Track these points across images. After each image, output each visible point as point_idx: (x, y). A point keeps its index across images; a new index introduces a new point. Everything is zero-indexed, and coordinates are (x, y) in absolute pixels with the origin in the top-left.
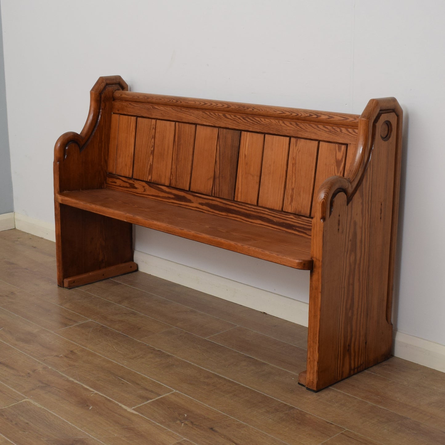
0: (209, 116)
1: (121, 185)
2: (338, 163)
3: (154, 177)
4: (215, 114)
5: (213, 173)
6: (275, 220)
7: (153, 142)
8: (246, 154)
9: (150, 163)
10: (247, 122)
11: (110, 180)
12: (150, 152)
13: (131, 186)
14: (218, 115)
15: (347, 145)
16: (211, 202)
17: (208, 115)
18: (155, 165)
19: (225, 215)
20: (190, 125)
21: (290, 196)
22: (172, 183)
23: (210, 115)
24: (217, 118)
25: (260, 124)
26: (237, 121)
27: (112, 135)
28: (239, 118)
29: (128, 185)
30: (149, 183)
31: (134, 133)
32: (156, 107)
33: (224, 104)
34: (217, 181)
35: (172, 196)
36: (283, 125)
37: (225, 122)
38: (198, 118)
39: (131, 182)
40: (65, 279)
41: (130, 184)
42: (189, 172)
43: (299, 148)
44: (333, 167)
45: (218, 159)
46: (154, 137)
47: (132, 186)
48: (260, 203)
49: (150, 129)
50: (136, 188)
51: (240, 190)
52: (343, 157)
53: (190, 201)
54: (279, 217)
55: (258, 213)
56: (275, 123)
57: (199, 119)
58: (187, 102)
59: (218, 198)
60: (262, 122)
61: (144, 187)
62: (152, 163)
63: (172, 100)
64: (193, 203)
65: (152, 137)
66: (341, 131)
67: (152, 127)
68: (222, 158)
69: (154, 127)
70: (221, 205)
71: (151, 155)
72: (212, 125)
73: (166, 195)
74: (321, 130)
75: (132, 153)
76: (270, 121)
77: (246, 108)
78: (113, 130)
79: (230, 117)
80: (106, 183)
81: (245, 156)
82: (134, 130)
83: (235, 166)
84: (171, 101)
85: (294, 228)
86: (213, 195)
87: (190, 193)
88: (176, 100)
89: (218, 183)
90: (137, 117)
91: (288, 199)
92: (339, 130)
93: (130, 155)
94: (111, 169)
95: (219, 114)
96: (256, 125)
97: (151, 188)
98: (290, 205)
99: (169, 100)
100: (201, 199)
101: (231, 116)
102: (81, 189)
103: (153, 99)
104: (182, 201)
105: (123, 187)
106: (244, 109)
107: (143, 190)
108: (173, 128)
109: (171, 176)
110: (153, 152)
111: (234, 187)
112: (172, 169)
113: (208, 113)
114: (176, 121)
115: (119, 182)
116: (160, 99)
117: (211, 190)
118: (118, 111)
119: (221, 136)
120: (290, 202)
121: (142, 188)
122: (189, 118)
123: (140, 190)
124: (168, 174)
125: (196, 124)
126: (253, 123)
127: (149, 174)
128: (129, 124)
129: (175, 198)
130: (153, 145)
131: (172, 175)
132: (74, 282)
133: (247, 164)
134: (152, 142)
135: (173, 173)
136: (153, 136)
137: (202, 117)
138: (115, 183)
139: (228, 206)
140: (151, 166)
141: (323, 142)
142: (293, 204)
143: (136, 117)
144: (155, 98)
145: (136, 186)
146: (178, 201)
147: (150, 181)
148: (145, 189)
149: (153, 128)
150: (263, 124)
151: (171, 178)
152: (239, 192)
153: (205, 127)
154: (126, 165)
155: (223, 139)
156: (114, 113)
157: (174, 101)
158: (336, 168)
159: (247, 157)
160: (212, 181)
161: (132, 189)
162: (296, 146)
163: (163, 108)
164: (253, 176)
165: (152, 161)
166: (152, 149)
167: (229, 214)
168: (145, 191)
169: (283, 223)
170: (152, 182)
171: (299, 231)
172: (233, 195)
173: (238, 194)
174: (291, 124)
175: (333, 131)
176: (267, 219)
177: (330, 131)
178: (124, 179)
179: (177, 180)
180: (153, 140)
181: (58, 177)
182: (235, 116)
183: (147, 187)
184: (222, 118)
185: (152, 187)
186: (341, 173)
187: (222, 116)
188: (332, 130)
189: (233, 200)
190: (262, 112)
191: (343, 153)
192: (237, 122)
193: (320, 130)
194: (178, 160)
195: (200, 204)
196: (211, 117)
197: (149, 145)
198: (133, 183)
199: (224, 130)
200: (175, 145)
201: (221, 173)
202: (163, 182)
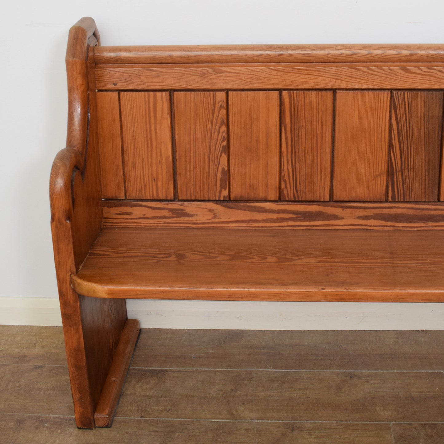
0: (368, 73)
1: (147, 216)
3: (237, 190)
4: (382, 69)
5: (387, 164)
7: (223, 132)
9: (223, 169)
11: (112, 212)
12: (219, 150)
13: (173, 214)
14: (389, 69)
16: (386, 211)
17: (364, 72)
18: (236, 171)
20: (320, 93)
22: (286, 194)
23: (370, 72)
24: (388, 75)
26: (436, 75)
28: (440, 71)
29: (168, 214)
30: (225, 201)
34: (398, 177)
35: (292, 216)
37: (408, 80)
38: (340, 78)
39: (174, 206)
41: (170, 210)
42: (328, 170)
45: (395, 142)
46: (225, 121)
47: (181, 214)
49: (214, 110)
50: (192, 216)
53: (335, 217)
57: (341, 80)
59: (404, 202)
61: (211, 210)
62: (226, 168)
64: (343, 218)
65: (219, 123)
67: (218, 106)
68: (405, 139)
69: (224, 105)
70: (412, 212)
71: (223, 154)
72: (376, 87)
73: (274, 216)
79: (417, 71)
82: (167, 116)
86: (390, 199)
87: (332, 204)
89: (401, 179)
90: (171, 91)
93: (164, 161)
95: (391, 68)
97: (232, 210)
100: (360, 210)
101: (420, 69)
104: (316, 221)
107: (210, 217)
108: (276, 102)
109: (282, 183)
110: (227, 149)
111: (437, 181)
113: (365, 69)
114: (280, 90)
115: (138, 212)
117: (384, 192)
118: (115, 85)
119: (399, 103)
121: (208, 213)
122: (316, 81)
123: (202, 217)
124: (274, 180)
125: (334, 91)
127: (222, 187)
128: (152, 106)
129: (296, 217)
130: (226, 136)
131: (285, 181)
135: (286, 177)
136: (223, 120)
137: (350, 77)
138: (130, 214)
139: (425, 212)
143: (168, 92)
145: (189, 211)
146: (306, 220)
147: (228, 199)
148: (214, 214)
149: (221, 107)
151: (283, 186)
153: (357, 92)
154: (155, 180)
155: (405, 108)
156: (102, 91)
157: (271, 54)
160: (385, 178)
161: (179, 219)
163: (244, 70)
165: (226, 165)
166: (225, 143)
167: (431, 222)
168: (215, 216)
170: (232, 198)
172: (436, 193)
179: (298, 188)
180: (224, 128)
182: (429, 69)
184: (398, 74)
185: (233, 208)
187: (401, 71)
189: (436, 200)
192: (434, 77)
194: (297, 154)
195: (360, 218)
196: (371, 74)
197: (215, 137)
198: (180, 207)
199: (406, 92)
200: (285, 130)
201: (407, 163)
202: (261, 194)
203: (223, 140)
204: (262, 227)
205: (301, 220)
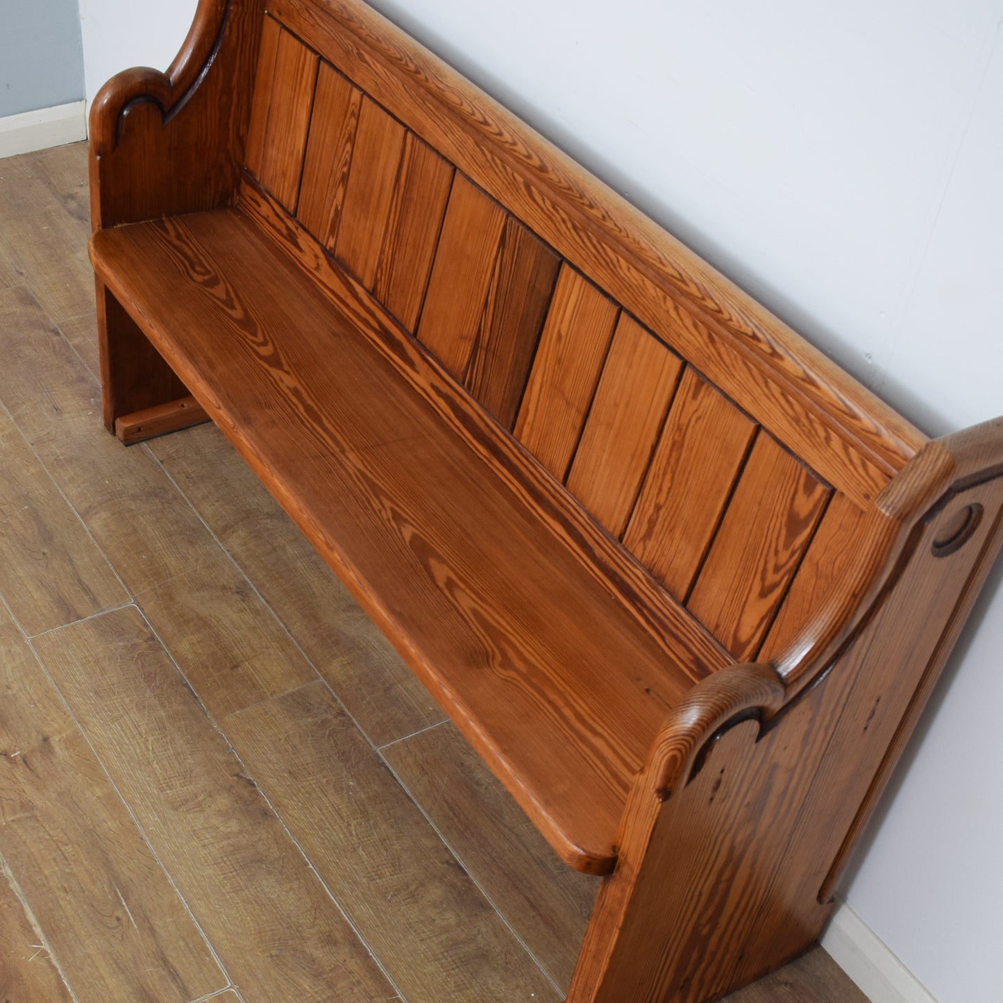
0: (490, 164)
1: (270, 219)
2: (794, 523)
3: (341, 250)
4: (504, 170)
5: (476, 328)
6: (598, 551)
7: (347, 152)
8: (563, 333)
9: (337, 206)
10: (581, 244)
11: (247, 190)
12: (339, 175)
13: (289, 235)
14: (513, 175)
15: (832, 492)
16: (458, 400)
17: (487, 161)
18: (346, 217)
19: (485, 457)
20: (440, 160)
21: (646, 520)
22: (379, 289)
23: (493, 165)
24: (509, 183)
25: (613, 272)
26: (558, 225)
27: (261, 75)
28: (564, 221)
29: (285, 232)
30: (329, 254)
31: (308, 100)
32: (367, 57)
33: (531, 152)
34: (481, 355)
35: (376, 326)
36: (673, 314)
37: (527, 208)
38: (462, 151)
39: (291, 225)
40: (118, 419)
41: (288, 228)
43: (701, 409)
44: (778, 525)
45: (491, 298)
46: (352, 137)
47: (292, 238)
48: (571, 484)
49: (346, 114)
50: (301, 250)
51: (530, 418)
52: (811, 514)
53: (412, 364)
54: (610, 552)
55: (563, 506)
56: (655, 295)
57: (464, 158)
58: (443, 90)
59: (478, 402)
60: (618, 269)
61: (317, 257)
62: (339, 207)
63: (406, 61)
64: (418, 372)
65: (347, 136)
66: (828, 439)
67: (351, 109)
68: (502, 302)
69: (356, 111)
70: (481, 425)
71: (341, 184)
72: (494, 195)
73: (362, 312)
74: (773, 400)
75: (299, 151)
76: (643, 281)
77: (586, 202)
78: (263, 62)
79: (540, 202)
80: (239, 192)
81: (559, 336)
82: (309, 90)
83: (530, 348)
84: (404, 62)
85: (640, 606)
86: (466, 384)
87: (414, 341)
88: (416, 66)
89: (483, 363)
90: (320, 57)
91: (640, 523)
92: (822, 433)
93: (295, 154)
94: (251, 162)
95: (516, 175)
96: (602, 266)
97: (332, 272)
98: (642, 543)
99: (399, 56)
100: (436, 376)
101: (544, 200)
102: (164, 215)
103: (362, 28)
104: (395, 353)
105: (273, 226)
106: (582, 201)
107: (314, 265)
108: (399, 143)
109: (380, 270)
110: (345, 178)
112: (382, 251)
113: (489, 156)
114: (408, 129)
115: (265, 209)
116: (378, 40)
117: (463, 369)
118: (280, 14)
119: (510, 242)
120: (644, 536)
121: (314, 258)
122: (441, 140)
123: (308, 260)
124: (373, 262)
125: (454, 168)
126: (595, 257)
127: (332, 231)
128: (301, 66)
129: (380, 332)
130: (349, 159)
131: (382, 270)
132: (139, 430)
133: (559, 361)
134: (346, 150)
135: (384, 266)
136: (350, 134)
137: (472, 157)
138: (259, 206)
139: (494, 438)
140: (338, 213)
141: (768, 438)
142: (650, 544)
143: (316, 57)
144: (367, 27)
145: (301, 241)
146: (386, 344)
147: (332, 252)
148: (318, 264)
149: (353, 113)
150: (622, 278)
151: (379, 276)
152: (527, 422)
153: (475, 189)
154: (284, 174)
155: (514, 252)
156: (270, 15)
157: (410, 64)
158: (784, 532)
159: (563, 341)
160: (470, 348)
161: (291, 246)
162: (695, 397)
163: (383, 72)
164: (568, 403)
165: (341, 202)
166: (345, 169)
167: (495, 459)
168: (317, 268)
169: (615, 573)
170: (335, 255)
171: (647, 621)
172: (512, 418)
173: (523, 426)
174: (695, 326)
175: (804, 425)
176: (581, 536)
177: (797, 421)
178: (276, 207)
179: (390, 292)
180: (348, 147)
181: (97, 190)
182: (552, 208)
183: (323, 261)
184: (519, 191)
185: (333, 269)
186: (793, 554)
187: (523, 189)
188: (804, 420)
189: (509, 429)
190: (626, 239)
191: (815, 506)
192: (556, 227)
193: (771, 397)
194: (400, 239)
195: (433, 386)
196: (494, 169)
197: (340, 154)
198: (294, 230)
199: (521, 227)
200: (398, 193)
201: (494, 342)
202: (359, 272)
203: (345, 165)
204: (350, 318)
205: (383, 341)
